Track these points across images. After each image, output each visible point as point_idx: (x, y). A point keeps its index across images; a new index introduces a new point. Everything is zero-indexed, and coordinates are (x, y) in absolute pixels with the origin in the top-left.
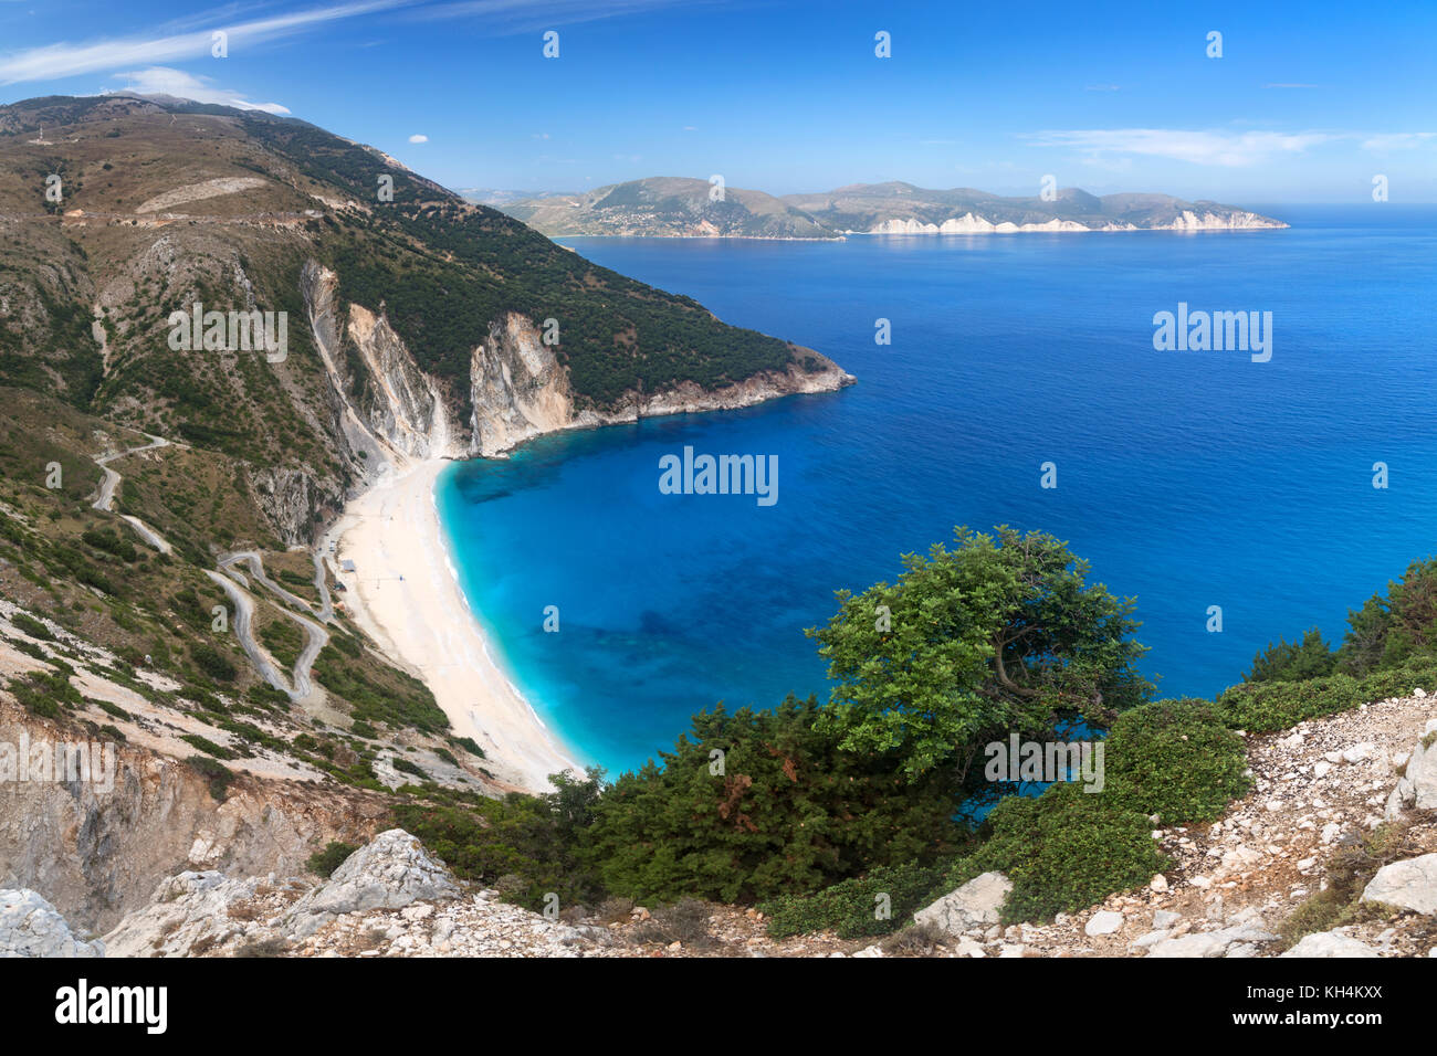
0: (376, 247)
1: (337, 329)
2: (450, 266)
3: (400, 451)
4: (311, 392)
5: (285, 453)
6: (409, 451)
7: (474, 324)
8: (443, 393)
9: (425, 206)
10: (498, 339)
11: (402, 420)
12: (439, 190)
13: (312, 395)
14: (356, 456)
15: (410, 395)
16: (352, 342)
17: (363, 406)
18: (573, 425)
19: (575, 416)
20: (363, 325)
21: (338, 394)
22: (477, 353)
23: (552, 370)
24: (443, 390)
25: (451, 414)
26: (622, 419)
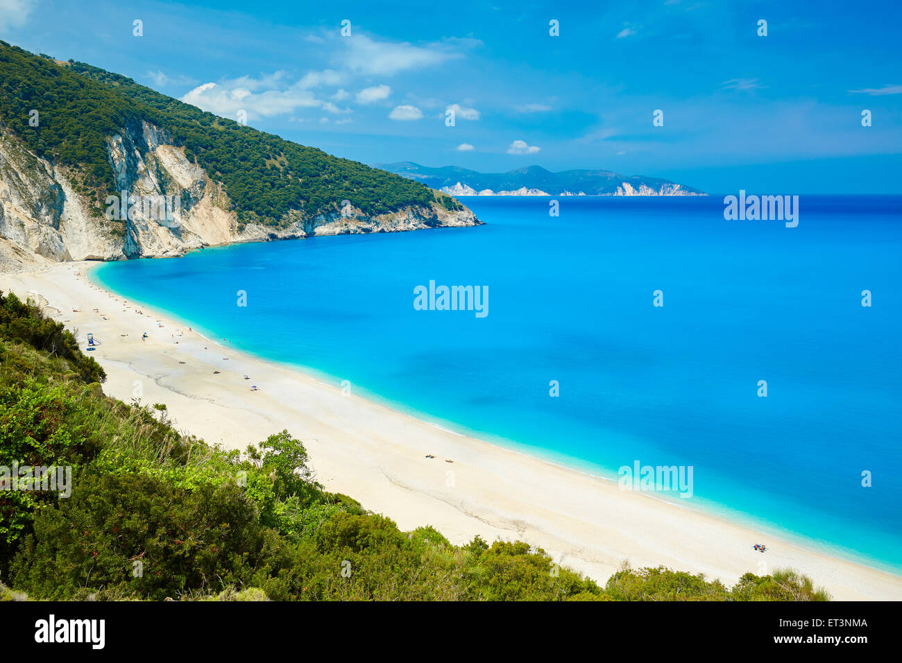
6: (34, 245)
15: (23, 178)
18: (240, 238)
19: (241, 229)
22: (116, 141)
23: (205, 185)
24: (73, 179)
25: (91, 206)
26: (292, 234)
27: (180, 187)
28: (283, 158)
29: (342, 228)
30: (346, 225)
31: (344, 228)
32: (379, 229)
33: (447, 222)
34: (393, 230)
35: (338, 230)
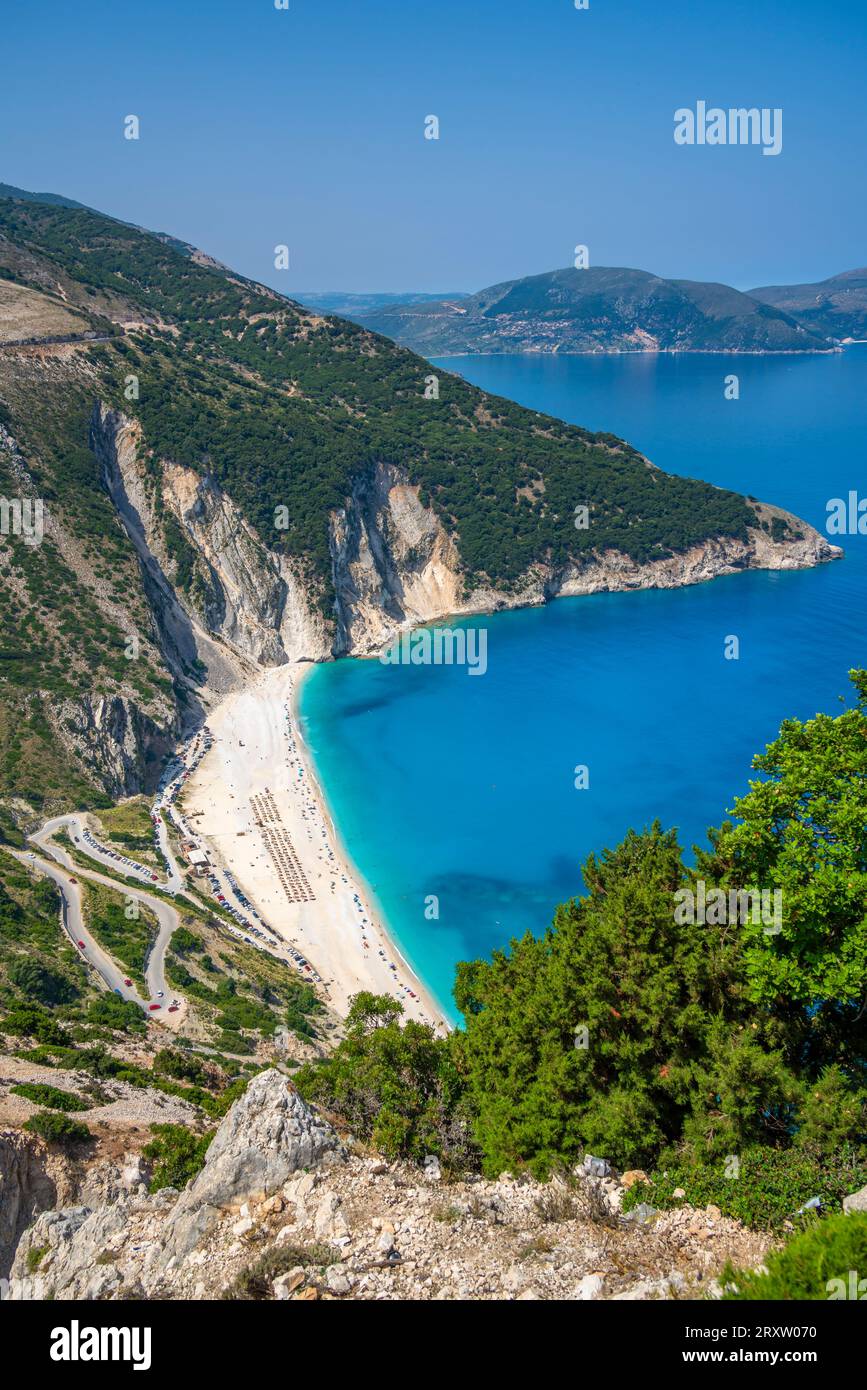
0: (190, 381)
1: (148, 497)
2: (295, 402)
3: (248, 656)
4: (120, 587)
5: (95, 673)
6: (258, 654)
7: (332, 479)
8: (296, 574)
9: (252, 321)
10: (362, 498)
11: (246, 617)
12: (271, 296)
13: (123, 591)
14: (191, 667)
15: (254, 580)
16: (170, 514)
17: (193, 598)
18: (464, 610)
19: (467, 597)
20: (183, 488)
21: (156, 584)
22: (337, 519)
23: (435, 537)
24: (296, 571)
25: (308, 602)
26: (526, 601)
27: (408, 545)
28: (540, 486)
29: (599, 584)
30: (605, 579)
31: (602, 584)
32: (651, 584)
33: (768, 563)
34: (671, 584)
35: (592, 587)
